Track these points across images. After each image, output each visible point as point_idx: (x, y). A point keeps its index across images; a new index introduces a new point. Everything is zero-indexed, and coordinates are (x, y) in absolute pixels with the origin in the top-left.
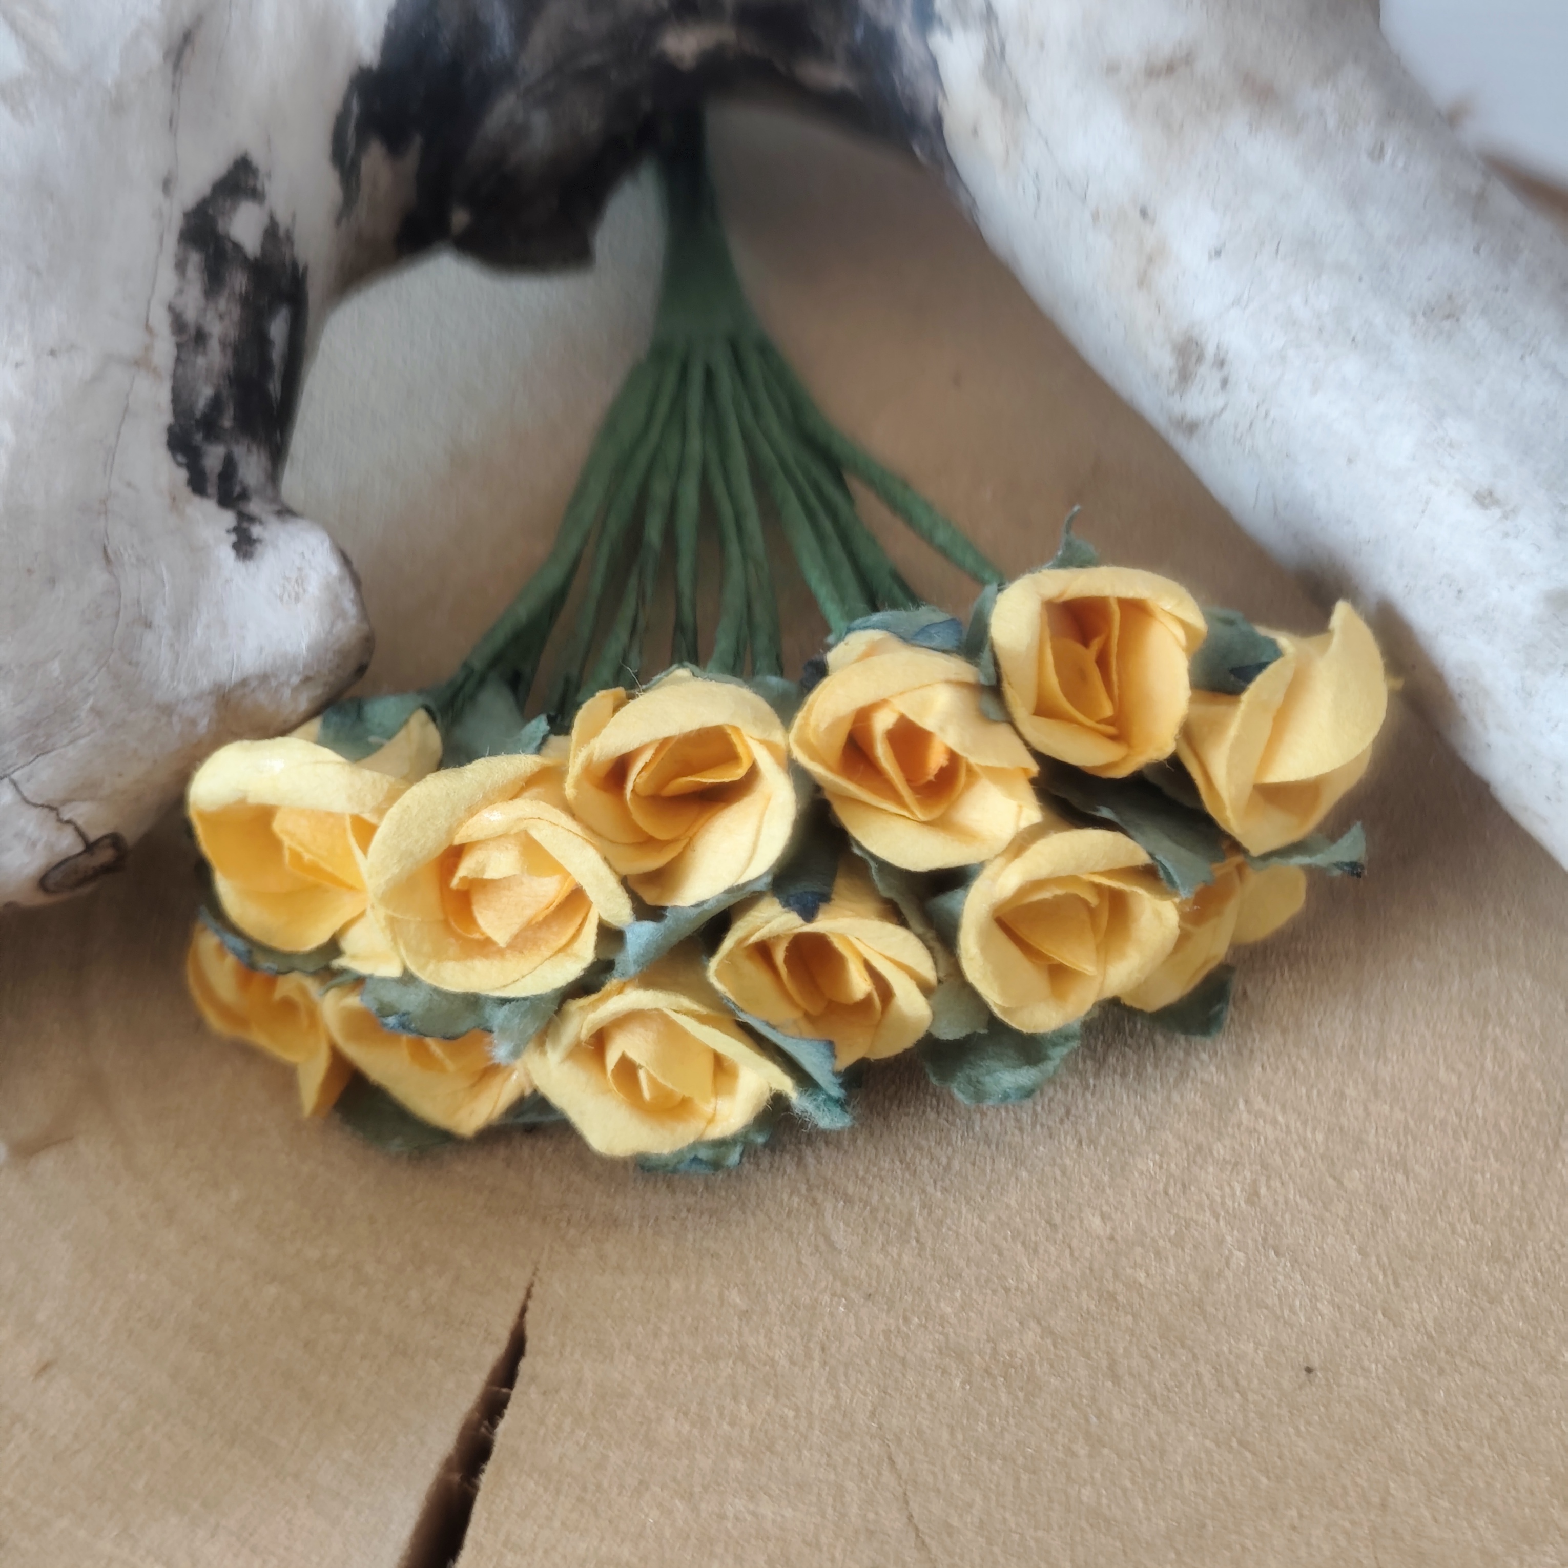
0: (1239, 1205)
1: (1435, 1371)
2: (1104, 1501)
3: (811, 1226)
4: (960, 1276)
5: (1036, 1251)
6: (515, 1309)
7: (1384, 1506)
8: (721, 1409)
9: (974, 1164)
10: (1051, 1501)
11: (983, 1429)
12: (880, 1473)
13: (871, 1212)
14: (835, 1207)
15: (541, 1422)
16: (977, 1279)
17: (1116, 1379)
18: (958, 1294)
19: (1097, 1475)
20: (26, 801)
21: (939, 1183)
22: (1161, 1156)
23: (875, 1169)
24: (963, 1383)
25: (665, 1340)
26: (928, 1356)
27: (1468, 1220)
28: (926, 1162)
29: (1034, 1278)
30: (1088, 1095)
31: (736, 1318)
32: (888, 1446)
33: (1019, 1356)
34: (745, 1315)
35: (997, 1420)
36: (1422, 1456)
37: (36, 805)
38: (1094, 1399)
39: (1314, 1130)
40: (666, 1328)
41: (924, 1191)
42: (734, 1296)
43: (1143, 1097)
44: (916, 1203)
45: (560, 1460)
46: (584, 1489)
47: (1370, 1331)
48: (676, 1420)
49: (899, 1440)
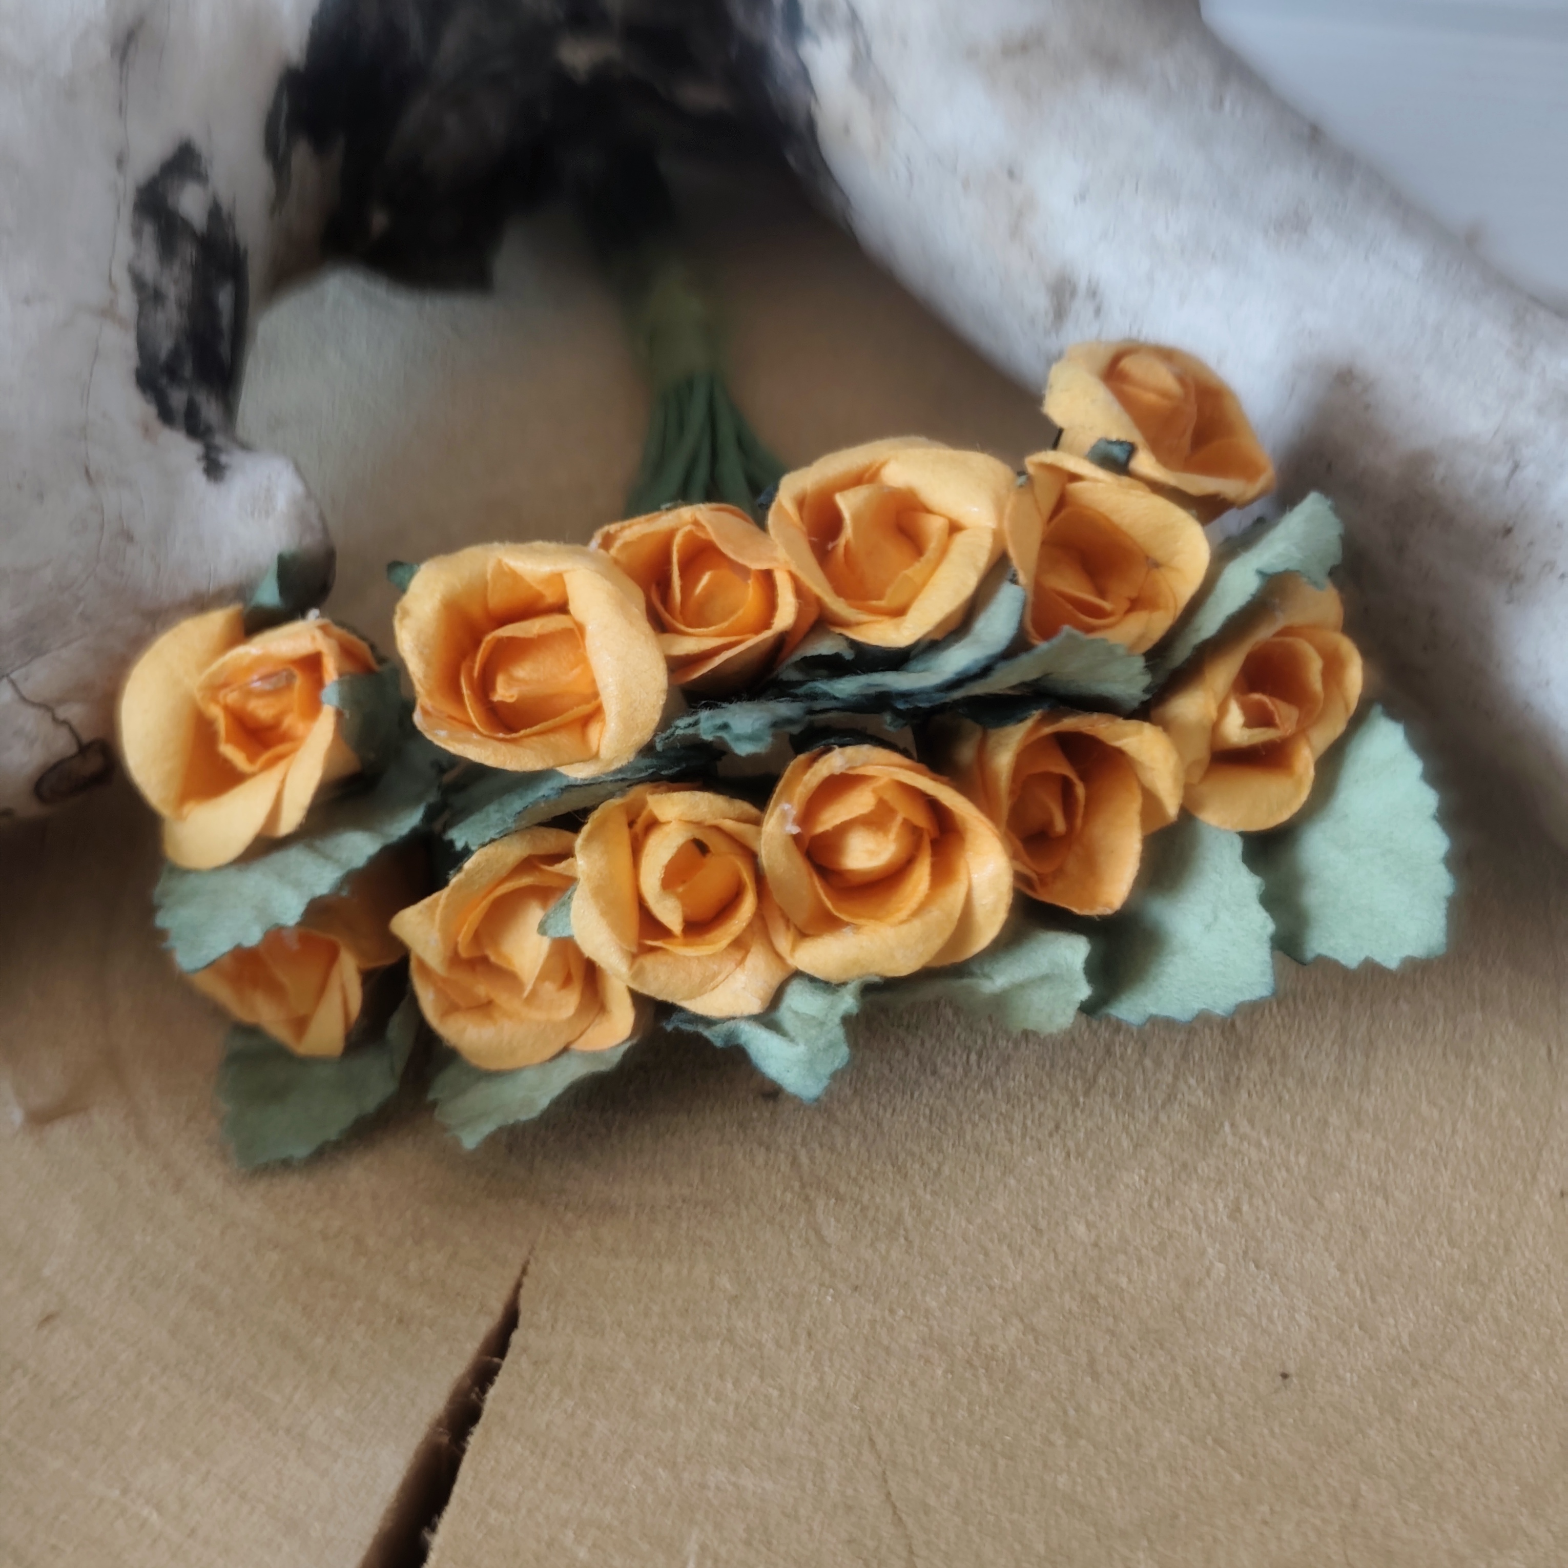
0: (1222, 1220)
1: (1408, 1382)
2: (1079, 1489)
3: (802, 1220)
4: (946, 1273)
5: (1021, 1253)
6: (510, 1284)
7: (1354, 1506)
8: (707, 1386)
9: (963, 1170)
10: (1027, 1486)
11: (963, 1416)
12: (860, 1453)
13: (862, 1210)
14: (826, 1204)
15: (531, 1390)
16: (962, 1277)
17: (1095, 1376)
18: (943, 1290)
19: (1073, 1465)
21: (929, 1188)
22: (1147, 1170)
23: (867, 1171)
24: (946, 1372)
25: (655, 1320)
26: (912, 1346)
27: (1446, 1244)
28: (917, 1166)
29: (1018, 1278)
30: (1078, 1112)
31: (726, 1302)
32: (870, 1428)
33: (1000, 1349)
34: (734, 1300)
35: (977, 1408)
36: (1393, 1461)
38: (1072, 1393)
39: (1297, 1153)
40: (656, 1309)
41: (914, 1193)
42: (724, 1282)
43: (1132, 1116)
44: (905, 1203)
45: (548, 1426)
46: (570, 1454)
47: (1345, 1343)
48: (663, 1394)
49: (880, 1424)
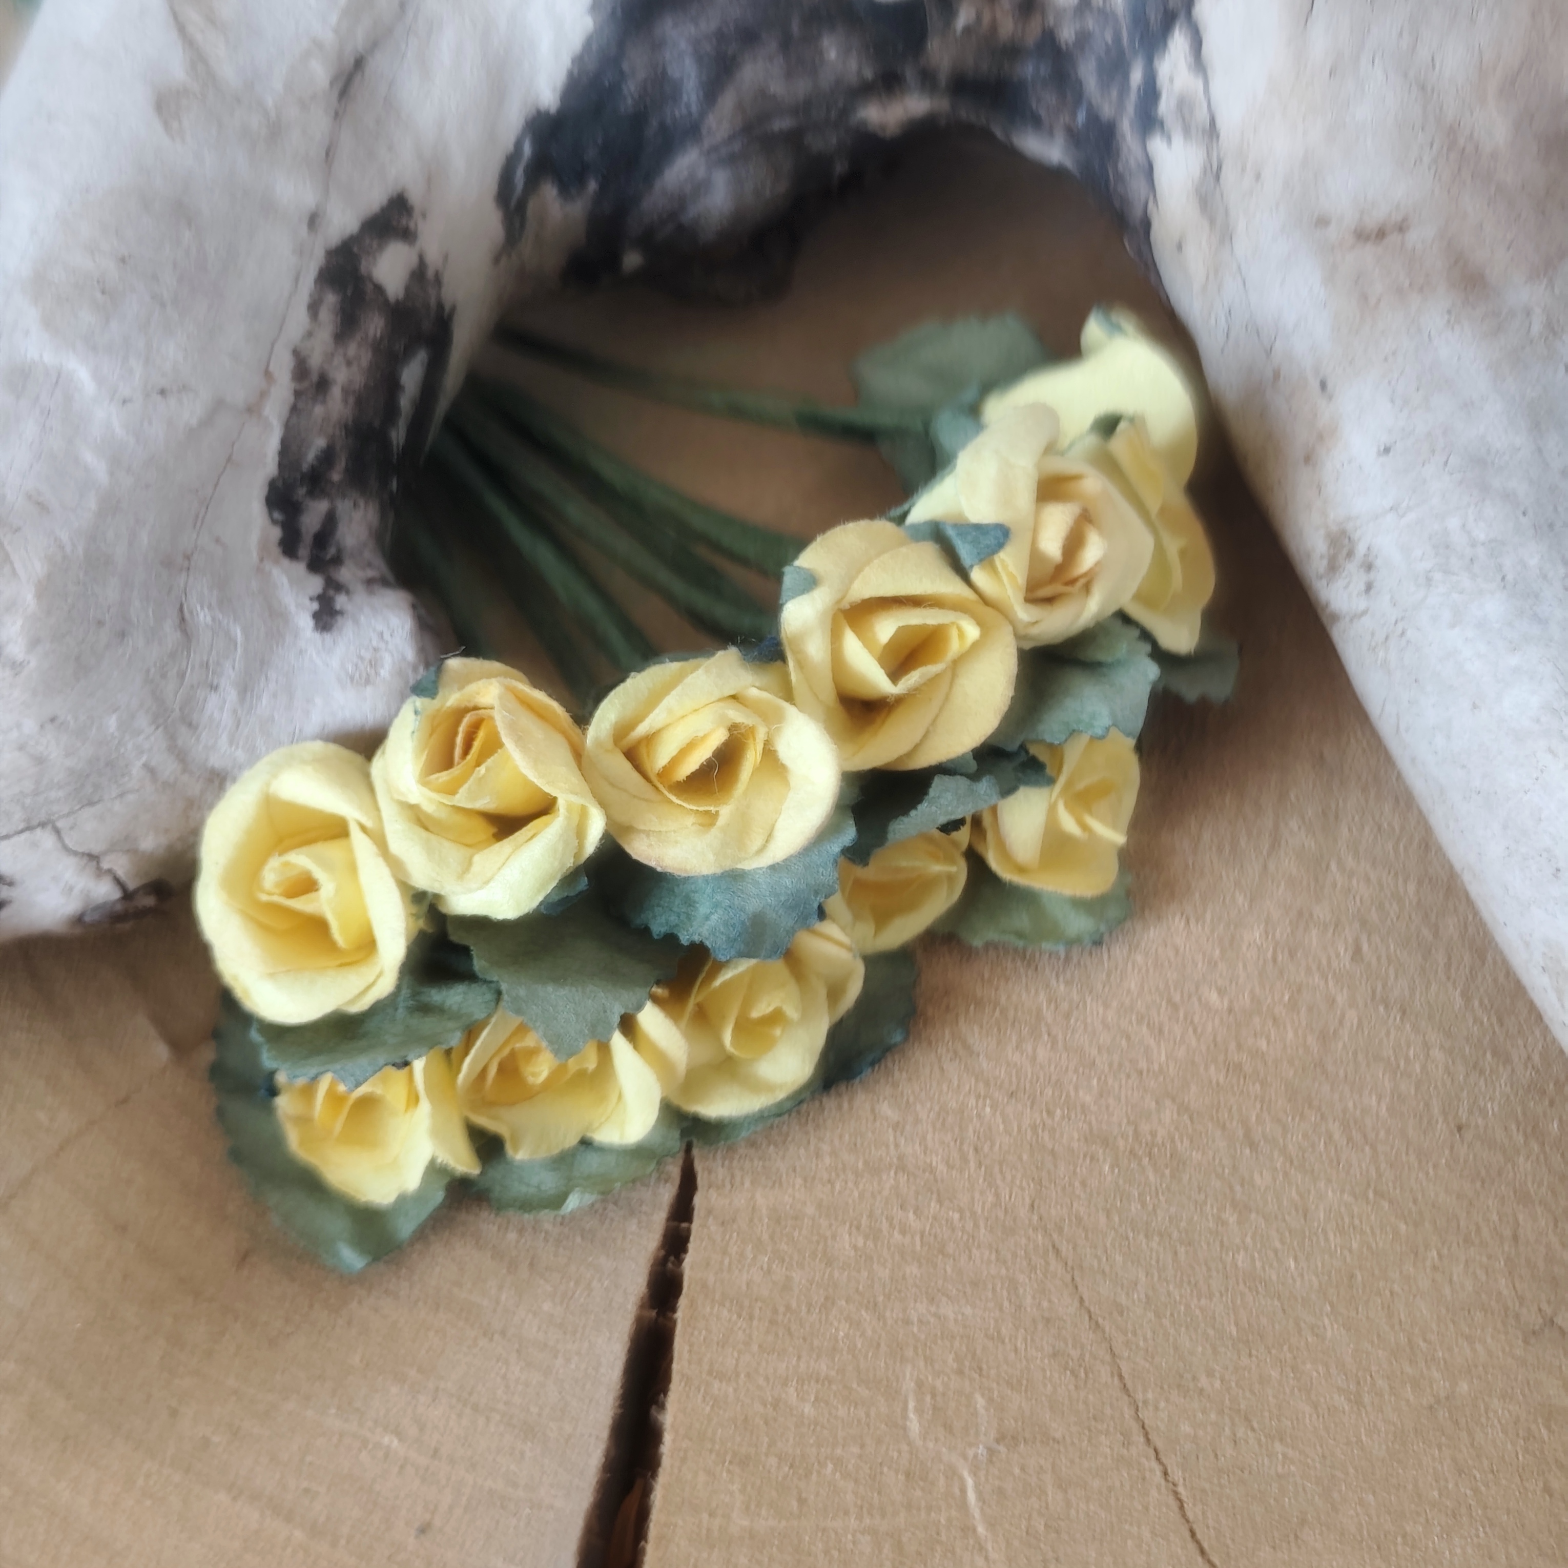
0: (1344, 965)
1: (1546, 1103)
2: (1258, 1264)
4: (1094, 1064)
5: (1161, 1031)
7: (1515, 1237)
8: (890, 1219)
10: (1209, 1270)
11: (1137, 1209)
12: (1047, 1263)
13: (1001, 1012)
15: (725, 1252)
16: (1110, 1066)
17: (1253, 1146)
18: (1094, 1082)
24: (1112, 1168)
25: (827, 1160)
26: (1075, 1145)
29: (1163, 1058)
31: (890, 1130)
32: (1051, 1236)
33: (1159, 1134)
34: (896, 1126)
35: (1148, 1199)
38: (1235, 1168)
39: (1405, 882)
40: (826, 1148)
41: (1048, 986)
42: (885, 1110)
43: (1241, 869)
44: (1042, 998)
45: (748, 1285)
46: (775, 1311)
47: (1481, 1073)
48: (850, 1234)
49: (1060, 1230)
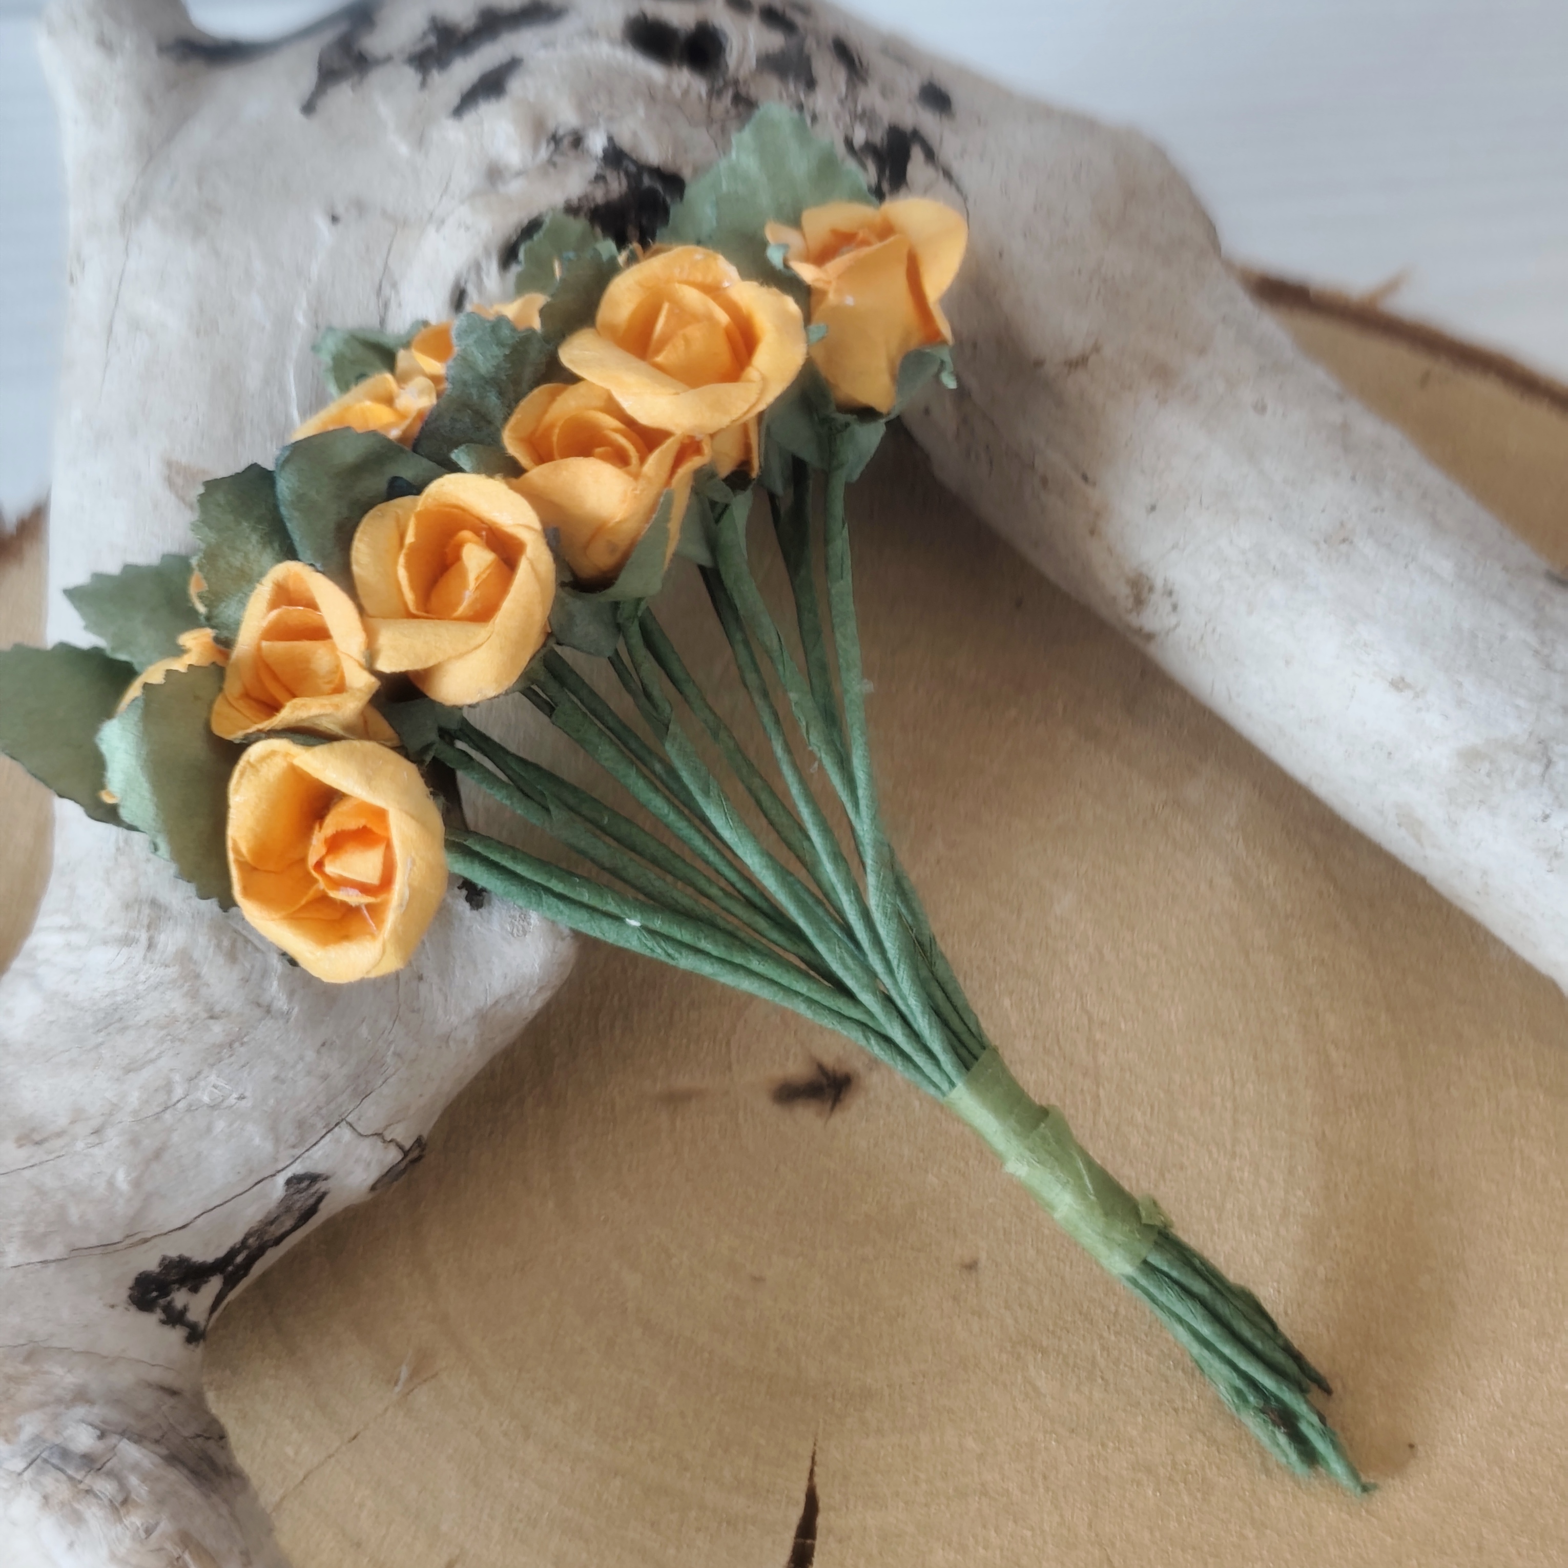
1: (1506, 1434)
3: (1019, 1377)
4: (1139, 1403)
6: (806, 1475)
7: (1480, 1548)
8: (975, 1537)
9: (1136, 1308)
11: (1175, 1527)
13: (1063, 1359)
14: (1035, 1359)
16: (1152, 1404)
18: (1140, 1419)
19: (1265, 1552)
20: (361, 1135)
21: (1112, 1328)
22: (1278, 1283)
23: (1061, 1323)
24: (1154, 1492)
25: (924, 1486)
26: (1124, 1473)
27: (1517, 1306)
28: (1099, 1311)
29: (1196, 1398)
30: (1215, 1238)
31: (975, 1461)
32: (1106, 1550)
33: (1192, 1463)
34: (981, 1457)
35: (1184, 1518)
36: (1503, 1504)
37: (367, 1136)
38: (1254, 1491)
40: (922, 1476)
41: (1101, 1337)
42: (970, 1443)
43: (1258, 1234)
44: (1096, 1347)
47: (1453, 1408)
48: (943, 1549)
49: (1113, 1545)
